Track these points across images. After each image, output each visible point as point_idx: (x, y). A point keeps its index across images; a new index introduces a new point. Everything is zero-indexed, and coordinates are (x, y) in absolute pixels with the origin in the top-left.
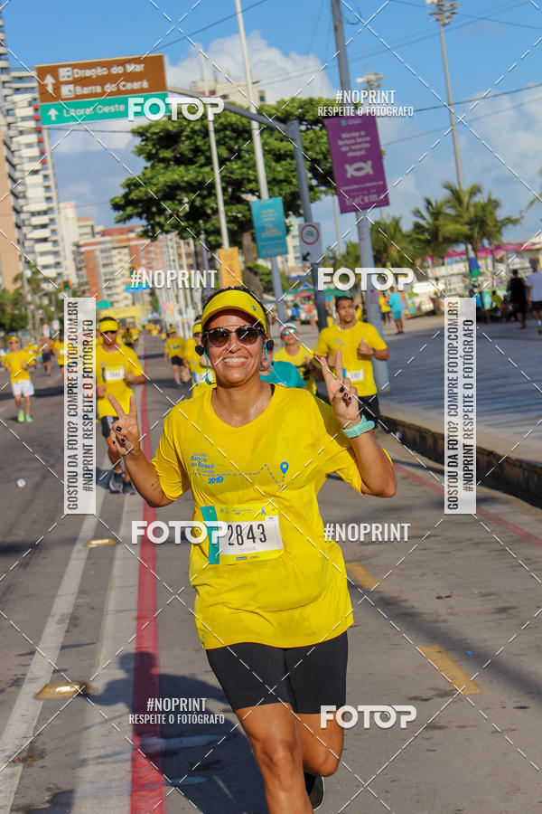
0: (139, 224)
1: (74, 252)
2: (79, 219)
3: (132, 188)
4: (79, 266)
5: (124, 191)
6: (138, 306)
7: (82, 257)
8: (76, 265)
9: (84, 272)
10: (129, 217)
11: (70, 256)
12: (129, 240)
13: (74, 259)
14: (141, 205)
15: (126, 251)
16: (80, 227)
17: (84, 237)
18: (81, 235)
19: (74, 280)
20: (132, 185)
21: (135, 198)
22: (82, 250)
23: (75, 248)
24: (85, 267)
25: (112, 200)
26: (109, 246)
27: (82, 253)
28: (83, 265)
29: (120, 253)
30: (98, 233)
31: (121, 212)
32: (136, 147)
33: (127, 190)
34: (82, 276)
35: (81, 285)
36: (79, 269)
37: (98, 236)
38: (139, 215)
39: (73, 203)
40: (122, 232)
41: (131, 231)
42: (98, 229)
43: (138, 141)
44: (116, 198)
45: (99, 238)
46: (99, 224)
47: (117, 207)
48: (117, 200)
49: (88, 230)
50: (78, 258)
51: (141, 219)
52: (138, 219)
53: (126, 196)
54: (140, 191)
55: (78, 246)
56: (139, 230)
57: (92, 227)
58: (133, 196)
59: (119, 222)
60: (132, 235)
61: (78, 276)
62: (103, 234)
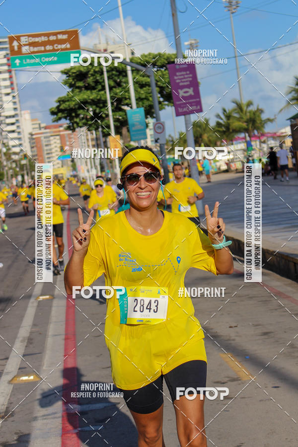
0: (65, 122)
1: (29, 138)
2: (33, 120)
3: (61, 103)
4: (33, 146)
5: (57, 104)
6: (65, 168)
7: (34, 141)
8: (31, 145)
9: (35, 149)
10: (60, 119)
11: (27, 141)
12: (60, 131)
13: (30, 142)
14: (66, 112)
15: (58, 137)
16: (33, 124)
17: (35, 130)
18: (34, 128)
19: (29, 154)
20: (61, 101)
21: (63, 108)
22: (34, 137)
23: (30, 136)
24: (36, 146)
25: (50, 110)
26: (49, 134)
27: (34, 139)
28: (34, 145)
29: (55, 139)
30: (43, 128)
31: (55, 116)
32: (63, 80)
33: (58, 104)
34: (34, 151)
35: (33, 156)
36: (32, 147)
37: (42, 129)
38: (65, 118)
39: (29, 111)
40: (56, 127)
41: (61, 126)
42: (43, 125)
43: (64, 77)
44: (53, 108)
45: (43, 131)
46: (43, 123)
47: (53, 113)
48: (53, 110)
49: (37, 126)
50: (32, 141)
51: (66, 119)
52: (65, 120)
53: (58, 107)
54: (66, 105)
55: (31, 135)
56: (65, 126)
57: (39, 124)
58: (62, 107)
59: (54, 121)
60: (61, 129)
61: (32, 151)
62: (46, 128)
